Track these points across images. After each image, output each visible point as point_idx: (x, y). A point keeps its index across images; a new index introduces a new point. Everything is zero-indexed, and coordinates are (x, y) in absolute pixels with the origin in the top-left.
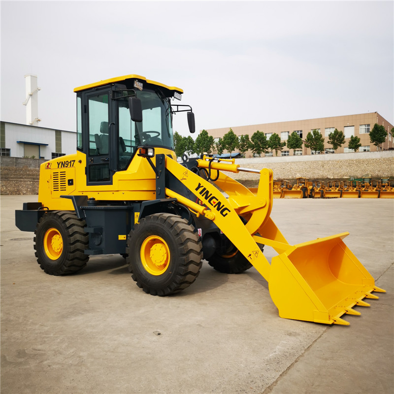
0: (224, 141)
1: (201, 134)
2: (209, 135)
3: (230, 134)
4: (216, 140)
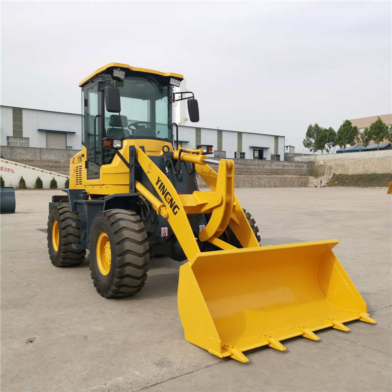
0: (371, 131)
1: (344, 125)
2: (353, 126)
3: (377, 122)
4: (362, 131)
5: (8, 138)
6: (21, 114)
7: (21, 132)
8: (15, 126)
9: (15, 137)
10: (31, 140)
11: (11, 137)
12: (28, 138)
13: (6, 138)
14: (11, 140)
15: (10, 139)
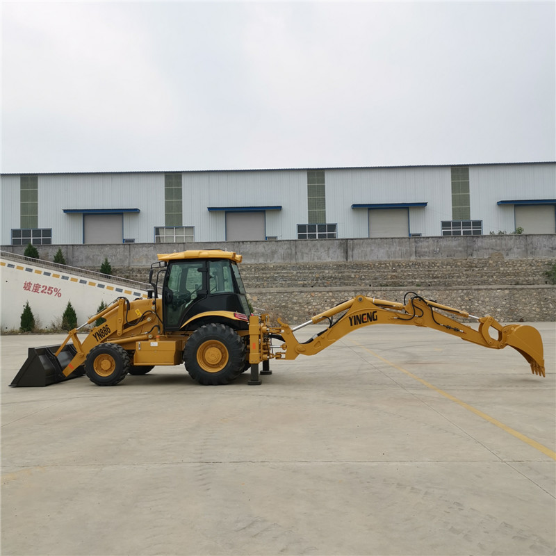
5: (157, 230)
6: (180, 184)
7: (180, 217)
8: (168, 207)
9: (169, 227)
10: (196, 230)
11: (163, 228)
12: (192, 228)
13: (152, 231)
14: (163, 234)
15: (161, 231)
